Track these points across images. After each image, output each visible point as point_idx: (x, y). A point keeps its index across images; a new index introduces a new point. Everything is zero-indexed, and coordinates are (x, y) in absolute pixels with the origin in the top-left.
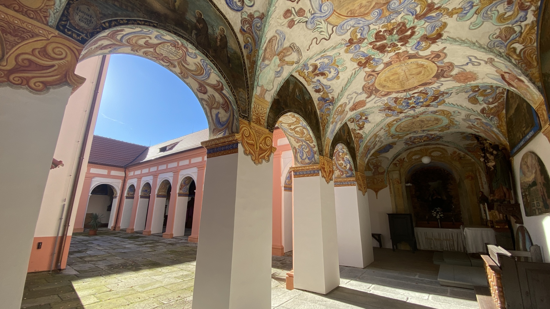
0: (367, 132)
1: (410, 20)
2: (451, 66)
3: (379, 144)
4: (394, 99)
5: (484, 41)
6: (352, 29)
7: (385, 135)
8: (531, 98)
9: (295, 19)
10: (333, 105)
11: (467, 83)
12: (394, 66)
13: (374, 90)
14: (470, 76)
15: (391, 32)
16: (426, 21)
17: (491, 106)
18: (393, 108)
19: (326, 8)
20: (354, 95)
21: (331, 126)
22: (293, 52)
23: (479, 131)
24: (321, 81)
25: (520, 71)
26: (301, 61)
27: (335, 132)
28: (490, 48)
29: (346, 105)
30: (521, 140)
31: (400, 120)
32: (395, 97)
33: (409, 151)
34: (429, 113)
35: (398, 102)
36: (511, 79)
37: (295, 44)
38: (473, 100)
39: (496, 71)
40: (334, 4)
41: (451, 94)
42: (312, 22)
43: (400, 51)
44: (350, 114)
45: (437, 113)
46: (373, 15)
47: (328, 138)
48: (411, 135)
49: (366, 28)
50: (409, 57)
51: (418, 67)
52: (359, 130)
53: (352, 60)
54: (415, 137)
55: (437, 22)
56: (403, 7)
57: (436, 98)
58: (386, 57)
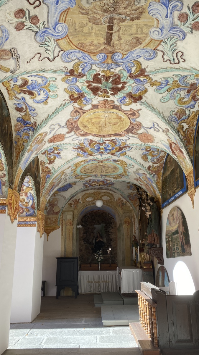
0: (56, 168)
1: (125, 75)
2: (140, 125)
3: (63, 182)
4: (89, 141)
5: (167, 114)
6: (77, 61)
7: (71, 174)
8: (185, 167)
9: (26, 24)
10: (34, 131)
11: (146, 143)
12: (99, 110)
13: (76, 127)
14: (149, 138)
15: (107, 79)
16: (135, 82)
17: (155, 165)
18: (85, 150)
19: (60, 29)
20: (57, 127)
21: (26, 155)
22: (11, 59)
23: (142, 184)
24: (26, 100)
25: (183, 145)
26: (17, 72)
27: (29, 162)
28: (169, 121)
29: (46, 135)
30: (171, 197)
31: (88, 162)
32: (91, 139)
33: (84, 193)
34: (112, 161)
35: (92, 144)
36: (175, 149)
37: (17, 50)
38: (145, 158)
39: (168, 140)
40: (69, 29)
41: (132, 148)
42: (42, 35)
43: (109, 99)
44: (47, 146)
45: (117, 162)
46: (98, 57)
47: (20, 168)
48: (91, 178)
49: (89, 66)
50: (113, 107)
51: (117, 118)
52: (48, 164)
53: (66, 90)
54: (94, 180)
55: (142, 86)
56: (123, 62)
57: (121, 149)
58: (96, 100)
